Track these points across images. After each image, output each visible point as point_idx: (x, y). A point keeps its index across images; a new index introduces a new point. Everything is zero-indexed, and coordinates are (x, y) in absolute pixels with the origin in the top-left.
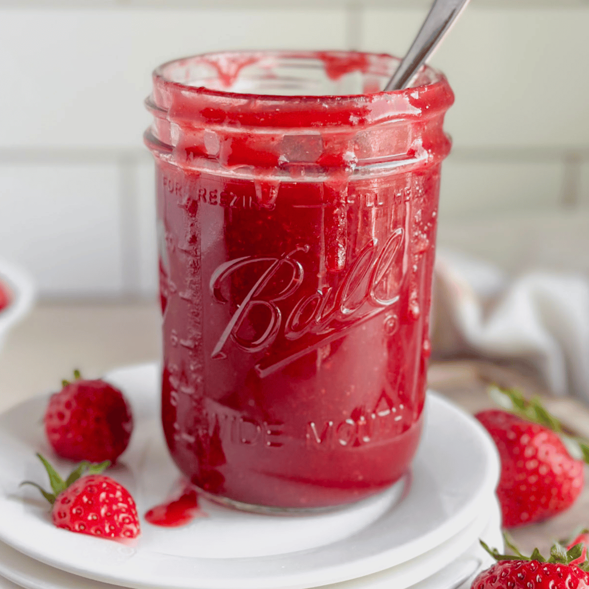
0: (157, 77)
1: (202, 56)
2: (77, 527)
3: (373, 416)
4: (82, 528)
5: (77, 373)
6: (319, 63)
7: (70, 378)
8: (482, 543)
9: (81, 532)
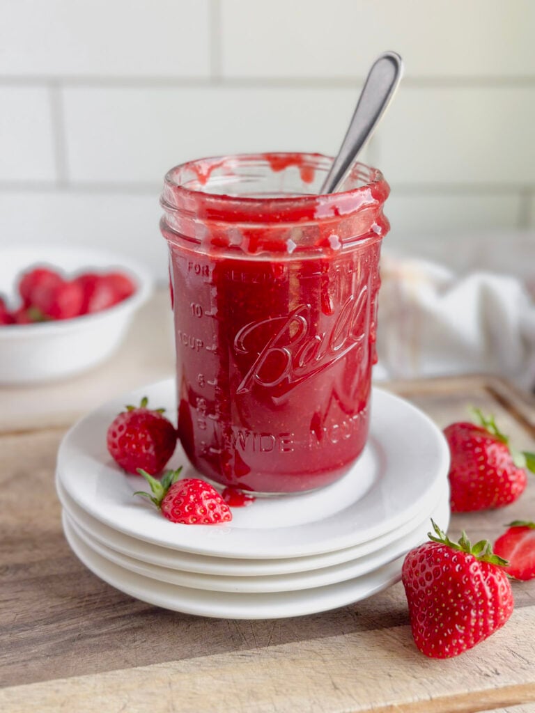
0: (169, 181)
1: (188, 164)
2: (190, 521)
3: (351, 420)
4: (195, 520)
5: (145, 400)
6: (266, 163)
7: (137, 404)
8: (432, 520)
9: (195, 523)
